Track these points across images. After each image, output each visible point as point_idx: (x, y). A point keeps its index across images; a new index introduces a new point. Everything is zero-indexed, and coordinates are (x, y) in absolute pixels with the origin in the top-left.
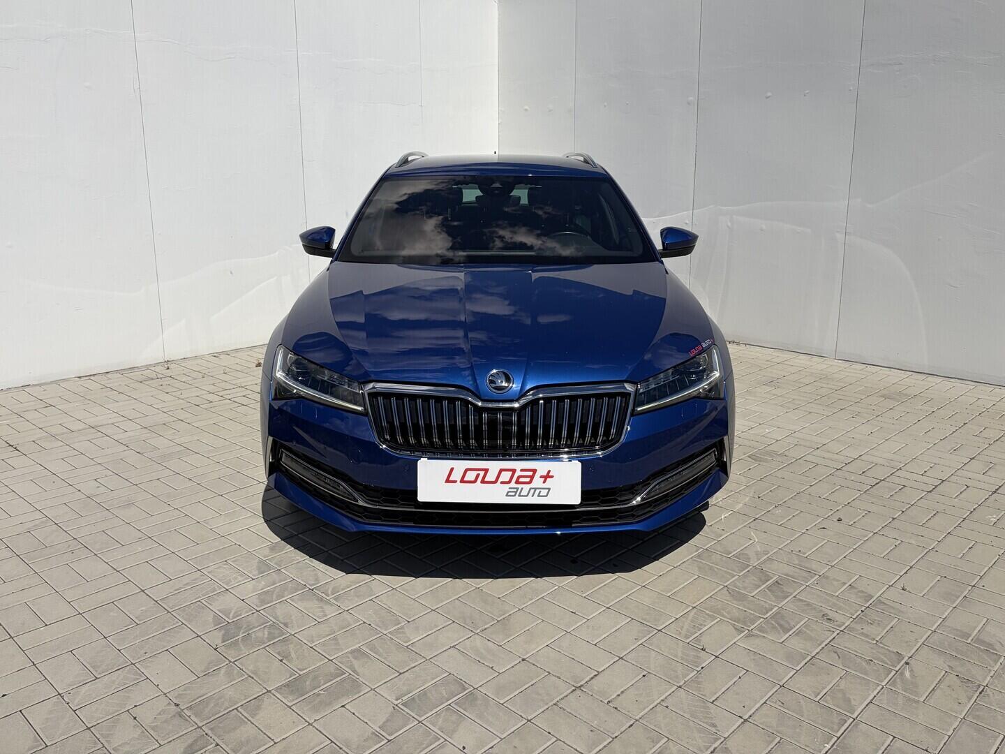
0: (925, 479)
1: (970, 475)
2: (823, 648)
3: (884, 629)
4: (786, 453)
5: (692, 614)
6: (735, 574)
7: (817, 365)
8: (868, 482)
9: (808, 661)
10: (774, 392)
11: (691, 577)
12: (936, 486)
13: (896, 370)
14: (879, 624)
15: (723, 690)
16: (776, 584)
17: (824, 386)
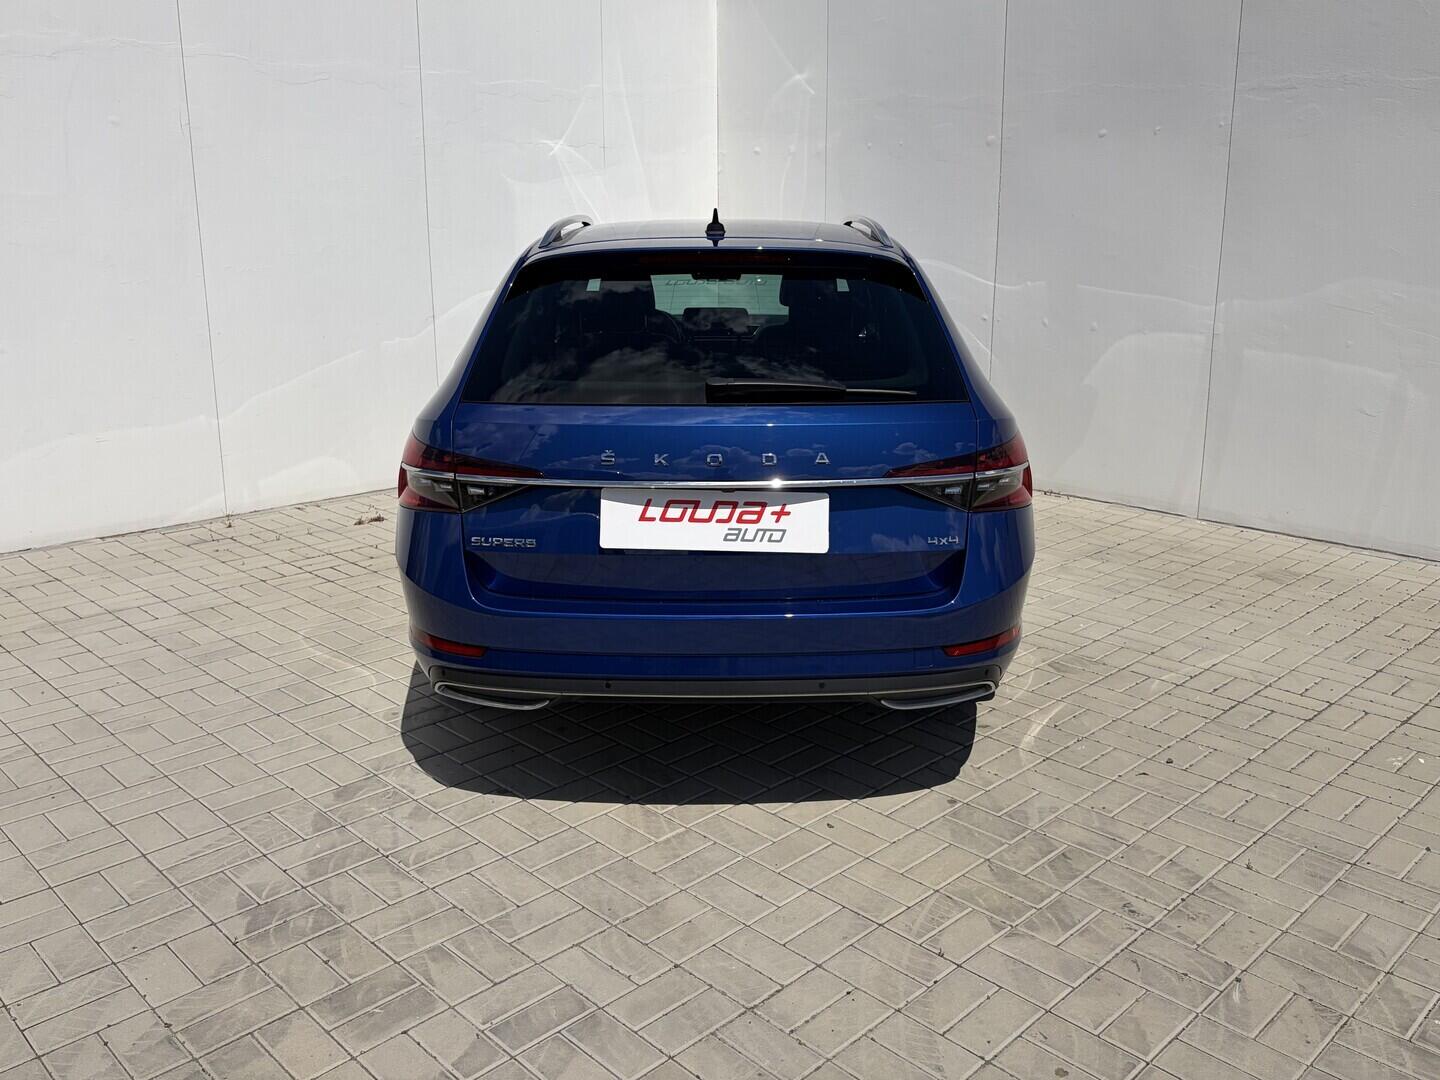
0: (1304, 701)
1: (1372, 695)
2: (1117, 954)
3: (1211, 927)
4: (1106, 660)
5: (932, 901)
6: (1004, 841)
7: (1170, 528)
8: (1218, 705)
9: (1093, 975)
10: (1101, 568)
11: (940, 845)
12: (1320, 712)
13: (1285, 537)
14: (1204, 919)
15: (961, 1016)
16: (1062, 858)
17: (1176, 559)
